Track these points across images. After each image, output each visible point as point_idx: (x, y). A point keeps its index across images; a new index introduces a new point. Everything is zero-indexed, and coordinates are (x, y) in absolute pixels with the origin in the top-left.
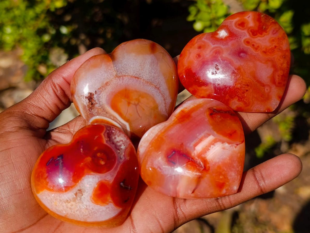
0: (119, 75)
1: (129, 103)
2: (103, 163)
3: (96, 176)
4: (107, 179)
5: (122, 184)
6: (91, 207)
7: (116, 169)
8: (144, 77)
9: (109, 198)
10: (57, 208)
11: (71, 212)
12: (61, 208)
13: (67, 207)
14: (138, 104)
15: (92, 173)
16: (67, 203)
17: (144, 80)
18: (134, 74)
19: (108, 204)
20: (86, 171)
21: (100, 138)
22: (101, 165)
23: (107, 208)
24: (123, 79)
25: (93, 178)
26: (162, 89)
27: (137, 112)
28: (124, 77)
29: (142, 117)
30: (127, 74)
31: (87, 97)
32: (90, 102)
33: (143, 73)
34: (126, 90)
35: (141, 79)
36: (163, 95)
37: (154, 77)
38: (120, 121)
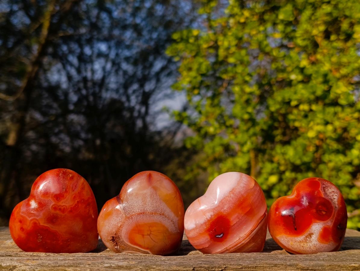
0: (128, 216)
1: (143, 235)
2: (324, 213)
3: (320, 223)
4: (329, 225)
5: (338, 226)
6: (318, 245)
7: (333, 217)
8: (148, 210)
9: (331, 238)
10: (293, 247)
11: (303, 249)
12: (296, 247)
13: (300, 246)
14: (150, 233)
15: (318, 221)
16: (300, 243)
17: (148, 213)
18: (140, 210)
19: (330, 242)
20: (313, 220)
21: (319, 192)
22: (323, 215)
23: (328, 245)
24: (132, 218)
25: (319, 224)
26: (166, 213)
27: (153, 240)
28: (132, 216)
29: (157, 242)
30: (134, 213)
31: (111, 240)
32: (114, 243)
33: (146, 207)
34: (137, 226)
35: (146, 213)
36: (169, 218)
37: (156, 207)
38: (142, 250)
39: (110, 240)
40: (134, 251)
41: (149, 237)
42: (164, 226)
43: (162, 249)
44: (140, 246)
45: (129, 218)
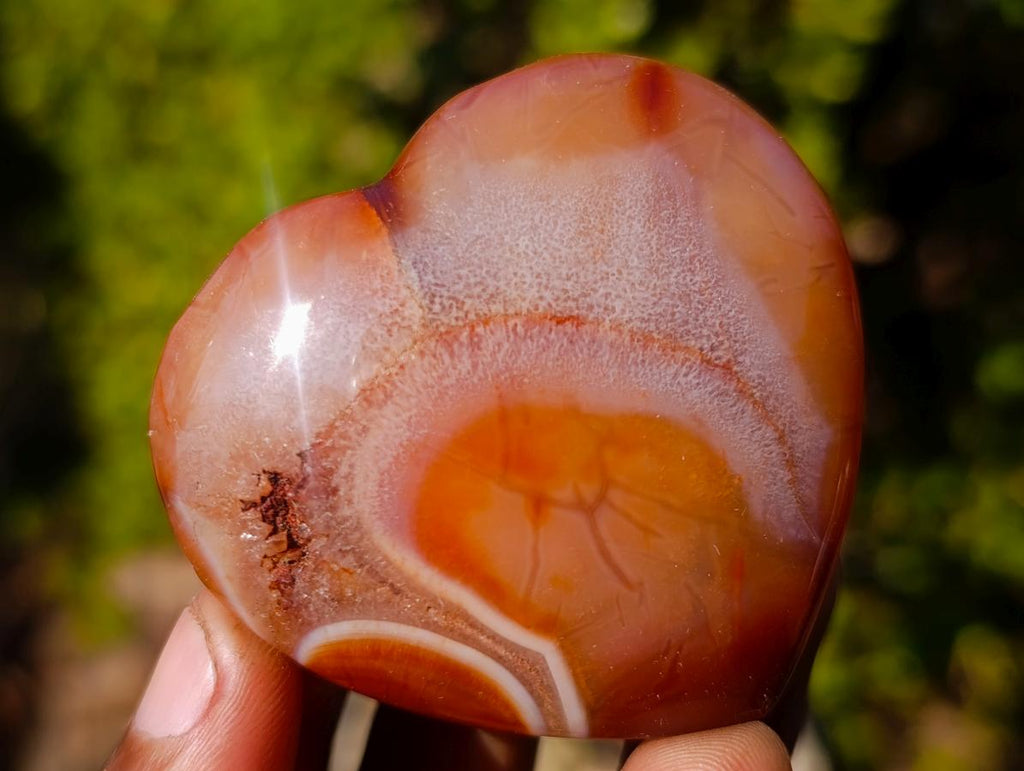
0: (444, 319)
1: (539, 505)
8: (618, 305)
14: (602, 498)
18: (548, 295)
24: (475, 344)
26: (751, 367)
27: (605, 554)
28: (480, 330)
29: (641, 584)
30: (497, 308)
31: (254, 505)
32: (275, 532)
33: (606, 277)
34: (503, 416)
35: (598, 322)
36: (765, 411)
37: (685, 297)
38: (494, 637)
39: (249, 505)
40: (428, 626)
41: (578, 520)
42: (715, 466)
43: (666, 653)
44: (493, 591)
45: (448, 338)
